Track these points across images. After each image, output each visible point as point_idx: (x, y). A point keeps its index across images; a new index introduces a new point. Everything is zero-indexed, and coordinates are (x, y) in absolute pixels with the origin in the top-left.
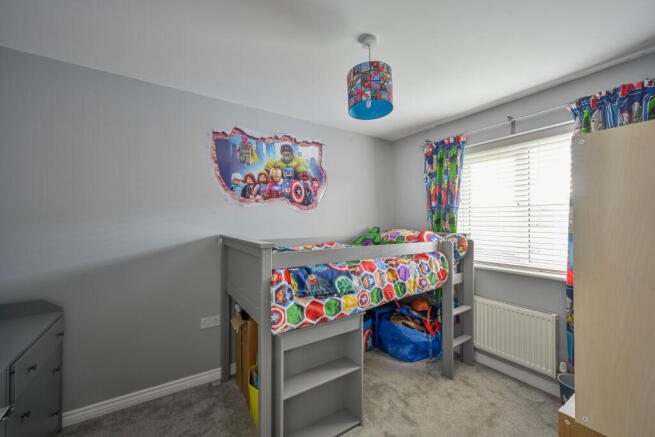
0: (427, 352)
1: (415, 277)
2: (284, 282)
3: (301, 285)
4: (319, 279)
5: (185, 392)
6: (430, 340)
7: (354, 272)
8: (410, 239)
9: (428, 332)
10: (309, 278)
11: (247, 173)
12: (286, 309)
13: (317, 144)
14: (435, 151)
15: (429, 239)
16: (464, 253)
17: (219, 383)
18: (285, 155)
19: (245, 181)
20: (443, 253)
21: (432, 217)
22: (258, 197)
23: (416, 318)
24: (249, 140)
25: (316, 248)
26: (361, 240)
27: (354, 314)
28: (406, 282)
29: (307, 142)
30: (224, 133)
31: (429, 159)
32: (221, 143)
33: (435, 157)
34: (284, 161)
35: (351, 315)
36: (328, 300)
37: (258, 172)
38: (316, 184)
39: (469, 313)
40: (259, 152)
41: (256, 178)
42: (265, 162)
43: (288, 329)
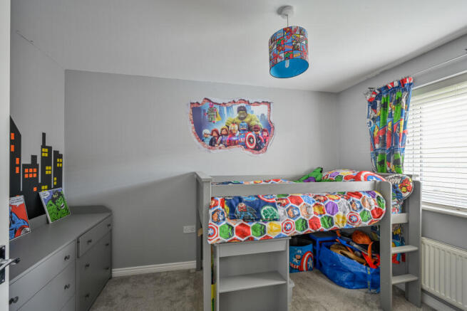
0: (366, 283)
1: (344, 212)
2: (219, 207)
3: (232, 210)
4: (248, 207)
5: (173, 272)
6: (369, 273)
7: (280, 204)
8: (347, 178)
9: (367, 265)
10: (240, 205)
11: (213, 129)
12: (219, 226)
13: (267, 103)
14: (379, 97)
15: (366, 178)
16: (408, 193)
17: (194, 271)
18: (240, 114)
19: (212, 135)
20: (380, 193)
21: (375, 159)
22: (221, 145)
23: (356, 249)
24: (214, 106)
25: (263, 183)
26: (305, 178)
27: (279, 238)
28: (334, 217)
29: (257, 103)
30: (198, 103)
31: (373, 104)
32: (196, 110)
33: (378, 102)
34: (239, 118)
35: (276, 238)
36: (254, 224)
37: (221, 128)
38: (265, 134)
39: (416, 254)
40: (221, 113)
41: (220, 132)
42: (226, 120)
43: (220, 242)
